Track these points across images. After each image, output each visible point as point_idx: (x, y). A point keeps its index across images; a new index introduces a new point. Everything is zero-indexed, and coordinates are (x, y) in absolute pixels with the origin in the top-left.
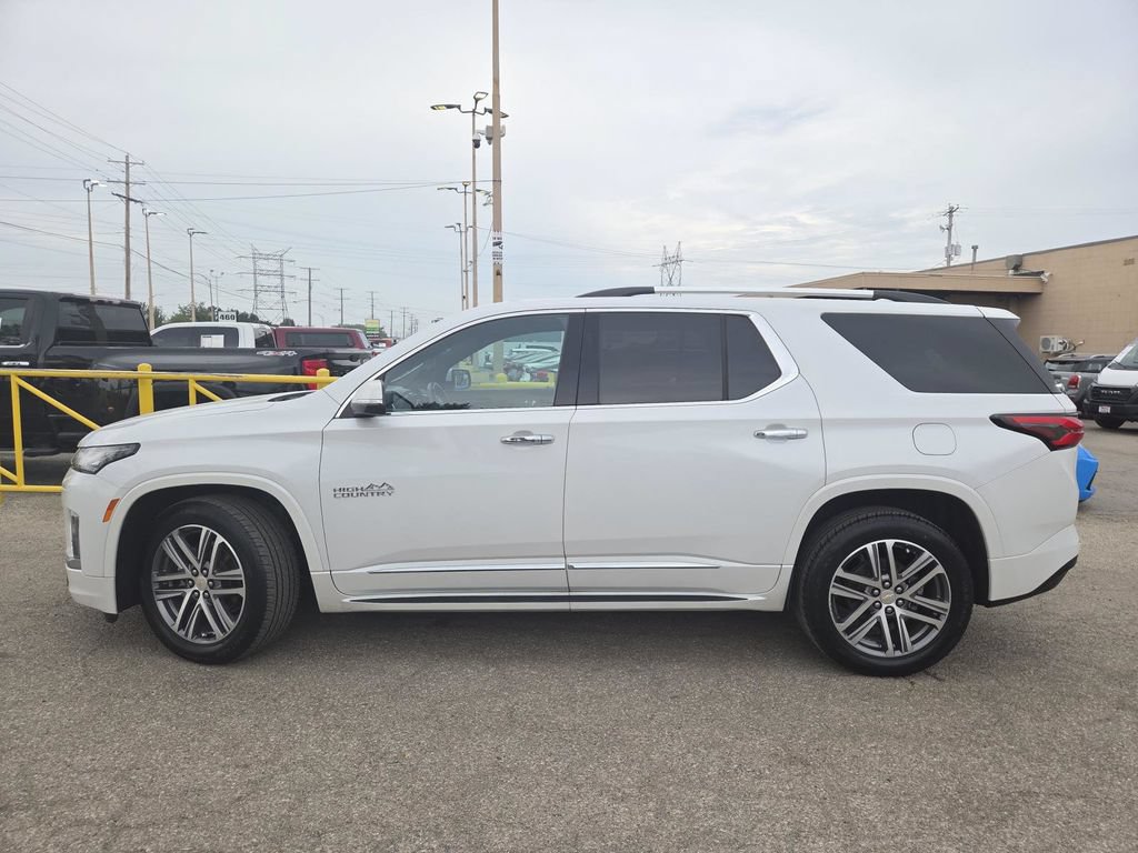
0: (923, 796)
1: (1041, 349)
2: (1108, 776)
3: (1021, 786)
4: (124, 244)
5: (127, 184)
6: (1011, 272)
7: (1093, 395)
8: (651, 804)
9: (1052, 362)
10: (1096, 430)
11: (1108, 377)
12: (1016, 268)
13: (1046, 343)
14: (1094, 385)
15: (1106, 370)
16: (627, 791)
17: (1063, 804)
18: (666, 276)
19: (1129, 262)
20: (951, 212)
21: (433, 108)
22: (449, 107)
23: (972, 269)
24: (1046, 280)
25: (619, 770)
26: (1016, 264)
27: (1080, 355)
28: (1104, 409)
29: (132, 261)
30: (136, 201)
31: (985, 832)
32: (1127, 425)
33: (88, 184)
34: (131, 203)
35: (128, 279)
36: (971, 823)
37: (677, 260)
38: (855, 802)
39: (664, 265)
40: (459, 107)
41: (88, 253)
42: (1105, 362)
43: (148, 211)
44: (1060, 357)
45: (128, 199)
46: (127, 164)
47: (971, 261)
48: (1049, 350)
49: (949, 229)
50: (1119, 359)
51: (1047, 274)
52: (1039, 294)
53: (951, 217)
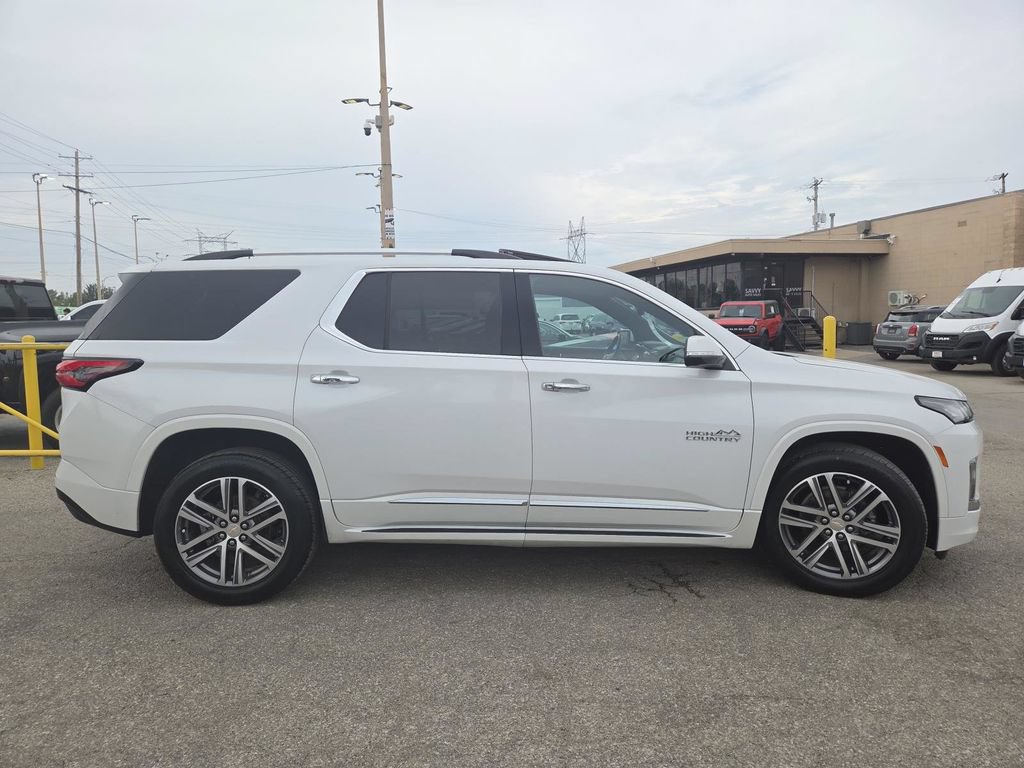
0: (644, 702)
1: (890, 303)
2: (820, 677)
3: (735, 691)
4: (74, 231)
5: (77, 177)
6: (862, 236)
7: (927, 342)
8: (390, 722)
9: (894, 314)
10: (932, 372)
11: (940, 326)
12: (866, 232)
13: (894, 297)
14: (927, 332)
15: (938, 320)
16: (372, 711)
17: (768, 705)
18: (572, 248)
19: (962, 224)
20: (816, 185)
21: (344, 102)
22: (358, 101)
23: (830, 234)
24: (892, 242)
25: (373, 692)
26: (866, 228)
27: (919, 308)
28: (938, 354)
29: (82, 246)
30: (85, 192)
31: (687, 734)
32: (959, 367)
33: (37, 178)
34: (81, 194)
35: (79, 263)
36: (677, 725)
37: (582, 233)
38: (579, 711)
39: (570, 238)
40: (367, 101)
41: (39, 240)
42: (937, 312)
43: (94, 201)
44: (902, 310)
45: (78, 190)
46: (77, 159)
47: (829, 227)
48: (897, 303)
49: (815, 200)
50: (949, 309)
51: (892, 237)
52: (887, 254)
53: (816, 189)
